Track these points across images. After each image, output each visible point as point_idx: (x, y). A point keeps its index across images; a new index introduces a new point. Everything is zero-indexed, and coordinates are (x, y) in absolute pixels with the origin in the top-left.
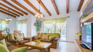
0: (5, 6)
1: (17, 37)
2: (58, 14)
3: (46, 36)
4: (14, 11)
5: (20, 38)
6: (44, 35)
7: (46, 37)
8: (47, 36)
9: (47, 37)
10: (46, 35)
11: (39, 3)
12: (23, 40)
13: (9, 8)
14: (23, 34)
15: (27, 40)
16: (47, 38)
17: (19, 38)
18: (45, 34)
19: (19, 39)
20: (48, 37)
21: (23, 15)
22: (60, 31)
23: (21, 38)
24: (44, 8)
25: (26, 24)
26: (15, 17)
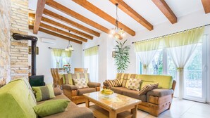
0: (63, 26)
1: (75, 80)
2: (173, 23)
3: (134, 82)
4: (77, 32)
5: (81, 83)
6: (131, 79)
7: (134, 85)
8: (138, 82)
9: (136, 85)
10: (135, 80)
11: (117, 5)
12: (86, 86)
13: (70, 29)
14: (88, 75)
15: (94, 87)
16: (136, 87)
17: (79, 82)
18: (134, 76)
19: (79, 85)
20: (139, 85)
21: (91, 38)
22: (181, 69)
23: (84, 82)
24: (131, 14)
25: (97, 55)
26: (81, 43)
